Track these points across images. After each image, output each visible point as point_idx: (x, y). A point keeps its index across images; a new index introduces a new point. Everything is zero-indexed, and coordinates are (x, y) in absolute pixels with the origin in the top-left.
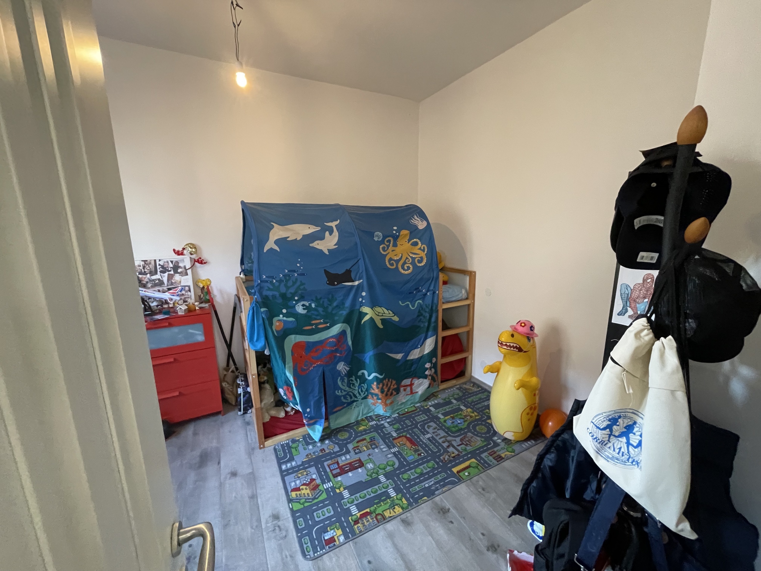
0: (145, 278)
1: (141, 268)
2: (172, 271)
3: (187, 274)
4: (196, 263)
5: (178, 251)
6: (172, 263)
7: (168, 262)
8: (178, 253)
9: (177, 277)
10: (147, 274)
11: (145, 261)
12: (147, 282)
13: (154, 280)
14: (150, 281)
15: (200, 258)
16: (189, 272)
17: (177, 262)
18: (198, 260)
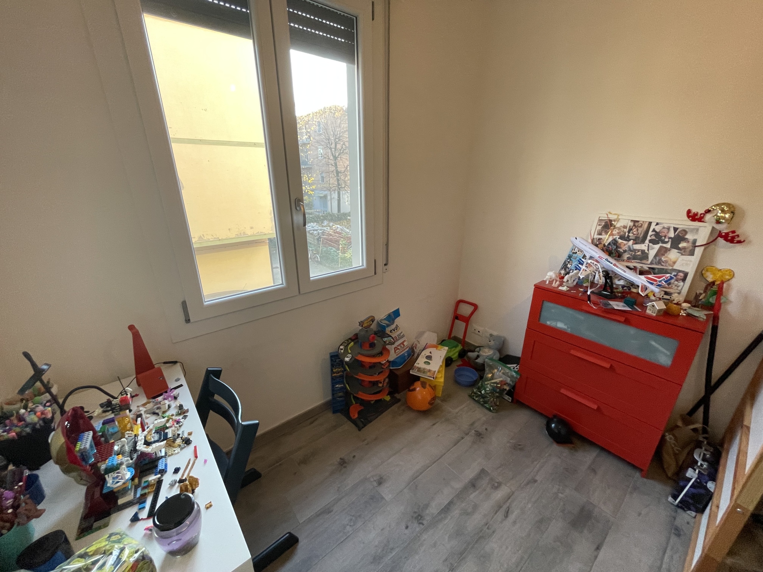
0: (625, 245)
1: (626, 230)
2: (670, 243)
3: (692, 253)
4: (721, 241)
5: (696, 214)
6: (675, 233)
7: (669, 229)
8: (693, 217)
9: (673, 255)
10: (630, 240)
11: (635, 222)
12: (625, 251)
13: (635, 250)
14: (630, 250)
15: (733, 232)
16: (699, 251)
17: (685, 232)
18: (727, 234)
